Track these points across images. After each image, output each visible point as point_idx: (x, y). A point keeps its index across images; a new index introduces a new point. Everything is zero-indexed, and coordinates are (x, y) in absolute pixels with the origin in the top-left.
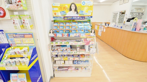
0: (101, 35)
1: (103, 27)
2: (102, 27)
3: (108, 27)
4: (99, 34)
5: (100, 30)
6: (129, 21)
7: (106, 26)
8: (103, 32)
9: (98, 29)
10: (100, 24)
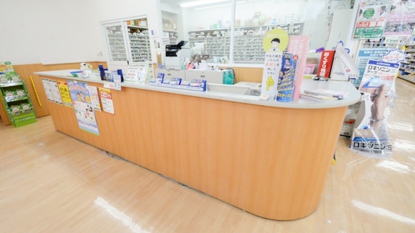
0: (96, 130)
1: (93, 90)
2: (87, 87)
3: (123, 88)
4: (80, 124)
5: (81, 107)
6: (174, 54)
7: (107, 85)
8: (100, 113)
9: (67, 101)
10: (66, 73)
